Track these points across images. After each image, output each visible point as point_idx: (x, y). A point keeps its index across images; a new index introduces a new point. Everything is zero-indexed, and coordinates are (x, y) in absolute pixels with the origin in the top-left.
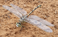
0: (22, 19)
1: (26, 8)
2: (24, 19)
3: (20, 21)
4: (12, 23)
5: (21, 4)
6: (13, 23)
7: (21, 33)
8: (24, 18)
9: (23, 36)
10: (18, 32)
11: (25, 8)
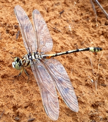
0: (30, 57)
1: (68, 35)
2: (33, 58)
3: (25, 59)
4: (11, 53)
5: (65, 19)
6: (14, 52)
7: (13, 83)
8: (35, 57)
9: (12, 90)
10: (10, 78)
11: (67, 33)
